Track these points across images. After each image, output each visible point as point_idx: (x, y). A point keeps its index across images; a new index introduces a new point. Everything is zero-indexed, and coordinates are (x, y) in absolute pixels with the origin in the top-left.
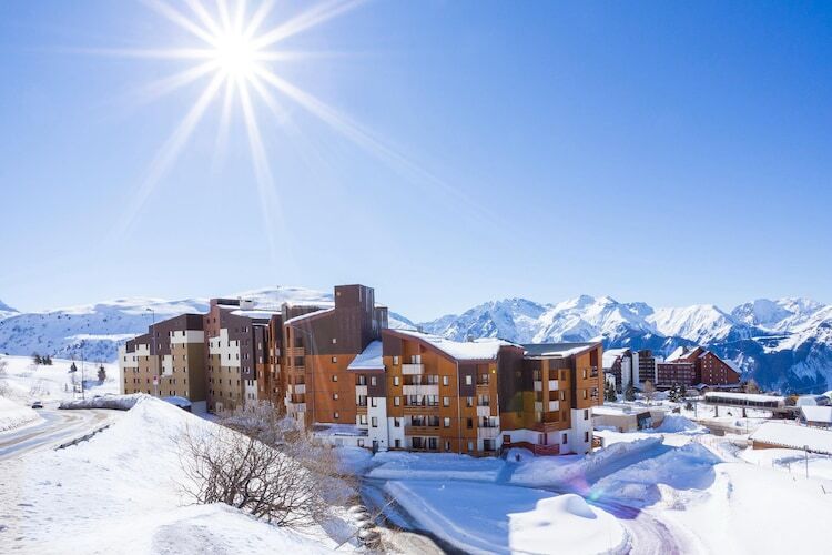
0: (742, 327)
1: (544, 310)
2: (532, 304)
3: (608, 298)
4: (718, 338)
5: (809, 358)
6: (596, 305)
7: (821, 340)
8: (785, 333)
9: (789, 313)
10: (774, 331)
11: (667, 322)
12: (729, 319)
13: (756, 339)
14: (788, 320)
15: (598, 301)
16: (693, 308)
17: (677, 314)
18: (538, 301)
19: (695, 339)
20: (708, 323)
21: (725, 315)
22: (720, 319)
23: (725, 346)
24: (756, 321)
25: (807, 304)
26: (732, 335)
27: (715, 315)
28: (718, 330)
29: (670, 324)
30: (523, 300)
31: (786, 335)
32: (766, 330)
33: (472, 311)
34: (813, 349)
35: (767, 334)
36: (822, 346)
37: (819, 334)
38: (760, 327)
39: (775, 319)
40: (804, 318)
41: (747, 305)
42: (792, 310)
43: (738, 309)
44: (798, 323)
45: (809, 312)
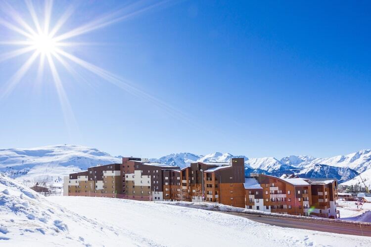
0: (286, 165)
1: (199, 158)
2: (193, 155)
3: (229, 154)
4: (276, 169)
5: (311, 177)
6: (223, 156)
7: (316, 170)
8: (302, 168)
9: (303, 161)
10: (298, 167)
11: (255, 163)
12: (280, 163)
13: (291, 170)
14: (303, 163)
15: (224, 155)
16: (266, 158)
17: (258, 161)
18: (196, 154)
19: (266, 170)
20: (271, 164)
21: (278, 161)
22: (276, 162)
23: (279, 172)
24: (291, 163)
25: (310, 158)
26: (281, 169)
27: (274, 161)
28: (275, 167)
29: (256, 164)
30: (189, 153)
31: (302, 169)
32: (295, 167)
33: (165, 157)
34: (313, 174)
35: (295, 168)
36: (316, 173)
37: (315, 168)
38: (292, 165)
39: (298, 163)
40: (309, 163)
41: (287, 158)
42: (304, 159)
43: (283, 159)
44: (307, 164)
45: (311, 160)
